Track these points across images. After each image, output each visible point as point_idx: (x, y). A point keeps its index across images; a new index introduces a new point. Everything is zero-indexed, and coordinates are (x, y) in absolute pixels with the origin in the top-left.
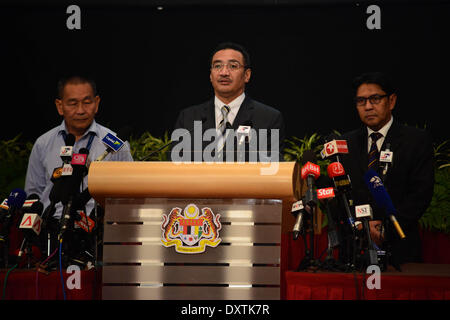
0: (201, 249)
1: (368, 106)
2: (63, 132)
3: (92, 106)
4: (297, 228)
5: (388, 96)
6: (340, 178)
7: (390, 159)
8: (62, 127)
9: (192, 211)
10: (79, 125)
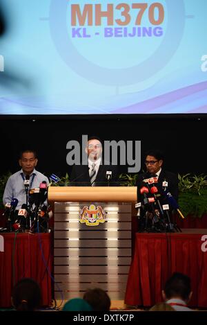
0: (97, 224)
1: (149, 165)
2: (22, 174)
3: (33, 162)
4: (138, 214)
5: (158, 161)
6: (156, 193)
7: (167, 185)
8: (22, 171)
9: (92, 208)
10: (28, 170)
